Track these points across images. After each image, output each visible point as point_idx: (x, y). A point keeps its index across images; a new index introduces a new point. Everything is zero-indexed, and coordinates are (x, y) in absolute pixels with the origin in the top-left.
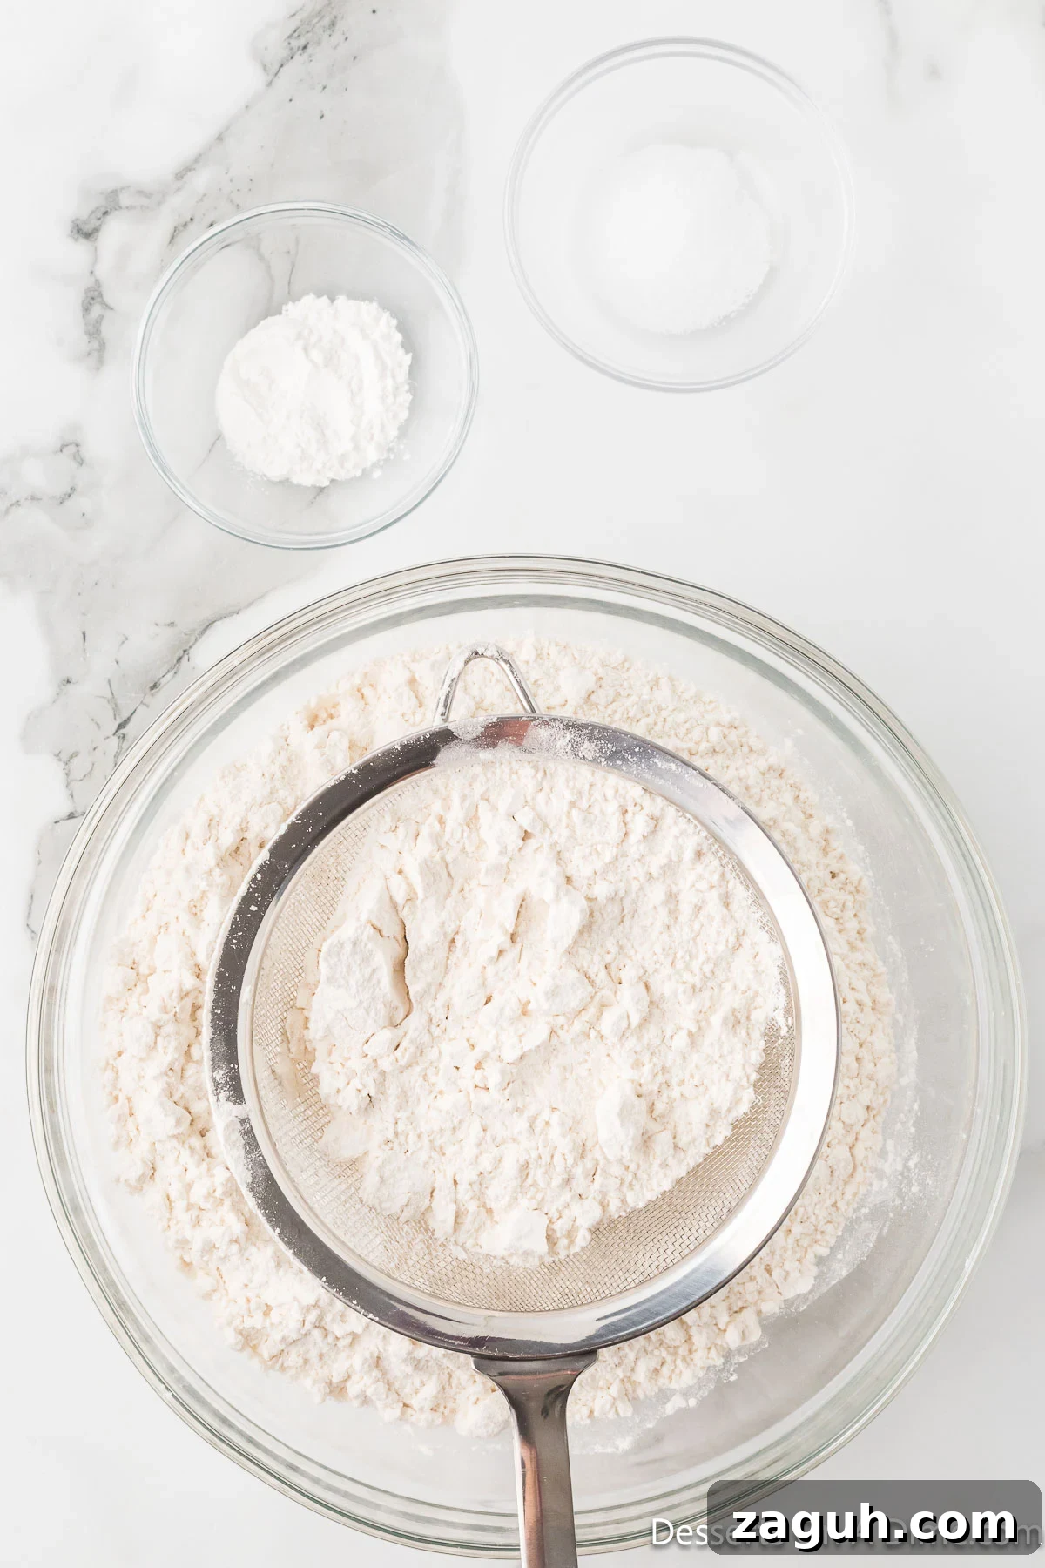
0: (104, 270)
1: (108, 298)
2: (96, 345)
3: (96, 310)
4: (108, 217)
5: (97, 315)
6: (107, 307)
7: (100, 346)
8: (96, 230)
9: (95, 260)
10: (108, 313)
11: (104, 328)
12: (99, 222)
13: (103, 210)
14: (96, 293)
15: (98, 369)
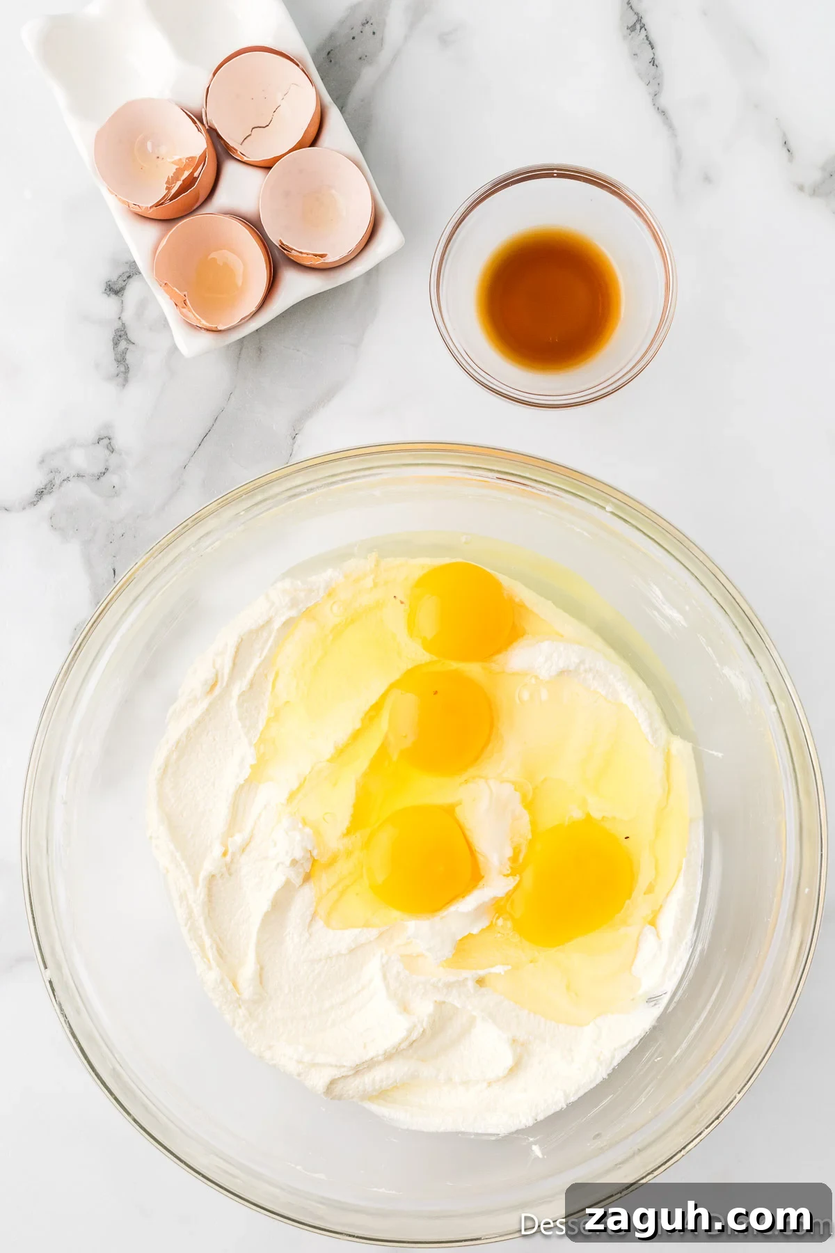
0: (128, 316)
1: (131, 336)
2: (122, 369)
3: (123, 344)
4: (131, 280)
5: (123, 348)
6: (129, 341)
7: (125, 369)
8: (123, 289)
9: (122, 310)
10: (131, 347)
11: (128, 356)
12: (125, 283)
13: (128, 274)
14: (123, 332)
15: (124, 385)
